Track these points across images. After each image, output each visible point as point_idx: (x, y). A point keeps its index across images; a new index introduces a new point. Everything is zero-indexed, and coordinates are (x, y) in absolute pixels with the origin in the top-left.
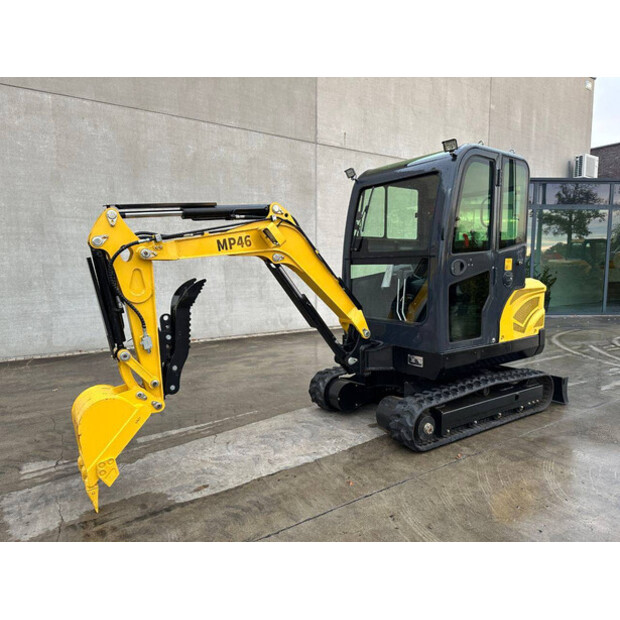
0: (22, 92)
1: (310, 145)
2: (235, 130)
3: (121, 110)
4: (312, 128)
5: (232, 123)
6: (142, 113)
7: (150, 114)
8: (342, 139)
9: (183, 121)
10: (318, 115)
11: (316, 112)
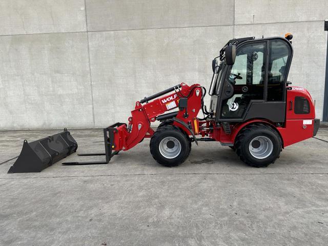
0: (104, 33)
1: (230, 27)
2: (187, 28)
3: (137, 31)
4: (232, 17)
5: (186, 25)
6: (145, 31)
7: (148, 30)
8: (252, 20)
9: (162, 29)
10: (235, 9)
11: (234, 8)
